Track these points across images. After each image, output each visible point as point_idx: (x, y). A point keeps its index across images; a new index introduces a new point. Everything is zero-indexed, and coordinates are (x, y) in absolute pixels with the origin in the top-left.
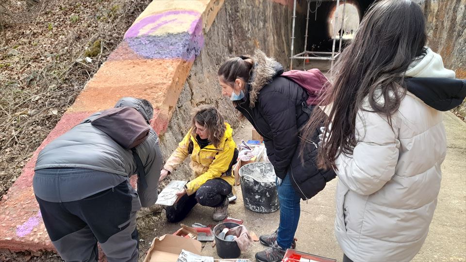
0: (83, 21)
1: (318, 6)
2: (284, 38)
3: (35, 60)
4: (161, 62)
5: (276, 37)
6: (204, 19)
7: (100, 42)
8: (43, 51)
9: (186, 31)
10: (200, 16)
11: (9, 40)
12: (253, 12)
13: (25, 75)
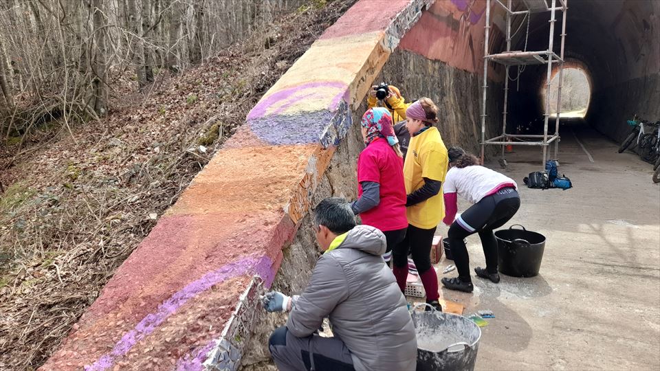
0: (202, 102)
1: (520, 72)
2: (472, 117)
3: (140, 150)
4: (290, 149)
5: (459, 116)
6: (351, 92)
7: (219, 126)
8: (150, 139)
9: (326, 108)
10: (346, 88)
11: (112, 128)
12: (425, 82)
13: (127, 170)
